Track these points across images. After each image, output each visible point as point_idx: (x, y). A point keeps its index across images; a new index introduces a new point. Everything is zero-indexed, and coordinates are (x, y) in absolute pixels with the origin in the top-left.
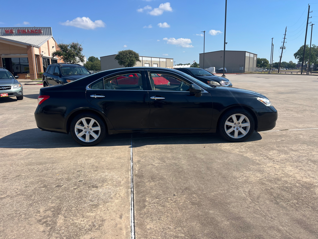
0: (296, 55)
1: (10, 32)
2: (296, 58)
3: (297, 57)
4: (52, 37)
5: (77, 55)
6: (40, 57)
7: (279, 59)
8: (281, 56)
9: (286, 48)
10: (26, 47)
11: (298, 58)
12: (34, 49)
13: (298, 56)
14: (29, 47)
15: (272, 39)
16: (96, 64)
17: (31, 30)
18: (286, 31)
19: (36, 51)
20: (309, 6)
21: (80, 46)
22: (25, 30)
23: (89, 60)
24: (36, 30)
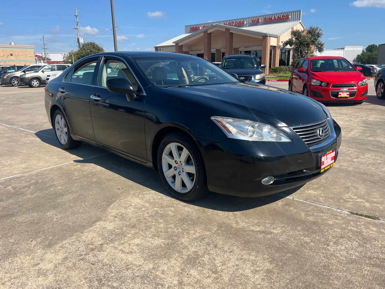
1: (256, 21)
4: (300, 23)
5: (313, 42)
6: (277, 49)
10: (261, 38)
12: (270, 39)
14: (265, 37)
16: (376, 55)
17: (278, 16)
19: (273, 42)
21: (320, 31)
22: (272, 17)
23: (367, 50)
24: (284, 16)
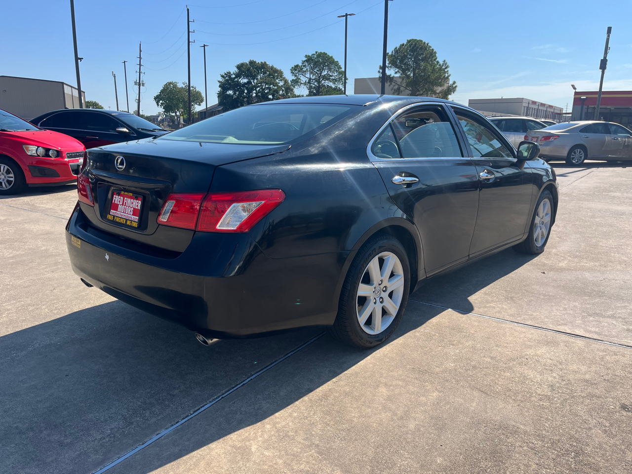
0: (157, 99)
2: (158, 105)
3: (160, 104)
7: (136, 105)
8: (138, 99)
9: (145, 85)
11: (163, 105)
13: (161, 102)
15: (124, 62)
18: (140, 51)
20: (188, 10)
